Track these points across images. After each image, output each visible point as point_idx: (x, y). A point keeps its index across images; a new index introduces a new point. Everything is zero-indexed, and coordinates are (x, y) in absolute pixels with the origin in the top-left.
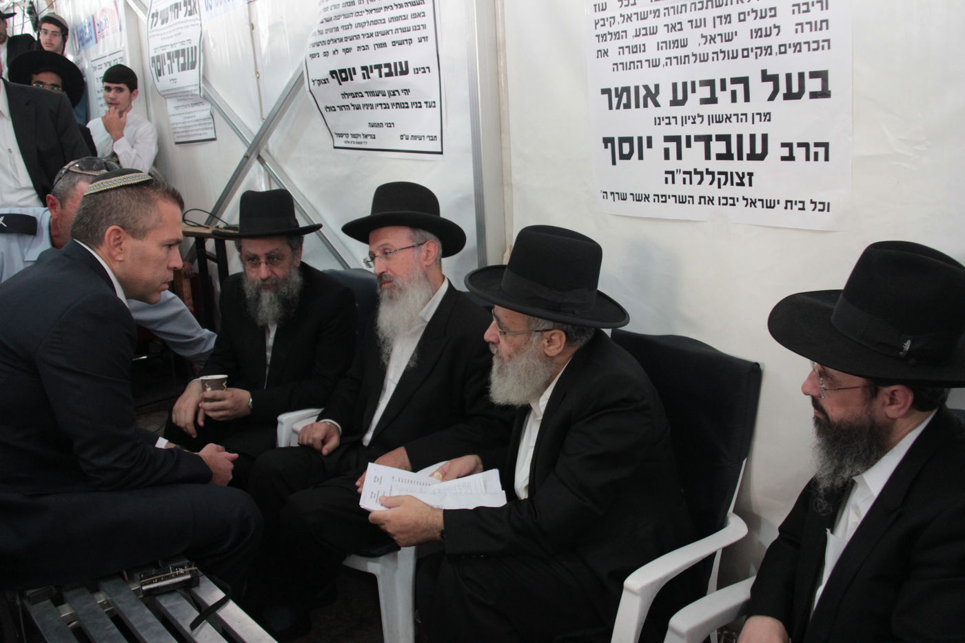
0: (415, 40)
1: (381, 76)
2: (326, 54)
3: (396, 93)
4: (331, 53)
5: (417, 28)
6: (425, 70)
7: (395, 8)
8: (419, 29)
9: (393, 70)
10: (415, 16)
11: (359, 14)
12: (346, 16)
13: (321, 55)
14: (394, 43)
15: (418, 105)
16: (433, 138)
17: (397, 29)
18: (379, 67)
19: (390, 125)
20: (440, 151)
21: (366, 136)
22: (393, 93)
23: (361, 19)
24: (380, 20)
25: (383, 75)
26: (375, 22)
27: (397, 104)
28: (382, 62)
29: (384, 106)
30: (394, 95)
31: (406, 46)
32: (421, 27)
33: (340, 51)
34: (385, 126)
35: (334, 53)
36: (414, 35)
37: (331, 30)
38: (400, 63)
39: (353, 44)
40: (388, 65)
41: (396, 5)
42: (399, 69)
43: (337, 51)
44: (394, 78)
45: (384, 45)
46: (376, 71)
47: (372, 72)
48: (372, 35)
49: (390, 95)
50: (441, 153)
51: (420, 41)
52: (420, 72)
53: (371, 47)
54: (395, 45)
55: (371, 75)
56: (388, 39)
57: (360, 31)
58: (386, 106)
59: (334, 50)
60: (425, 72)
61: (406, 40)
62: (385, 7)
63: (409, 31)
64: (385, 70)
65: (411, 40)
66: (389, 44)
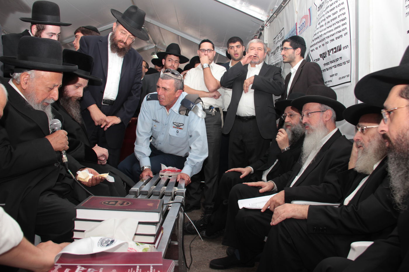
0: (343, 35)
1: (333, 53)
2: (317, 48)
3: (338, 60)
4: (318, 47)
5: (343, 30)
6: (346, 47)
7: (336, 23)
8: (344, 30)
9: (337, 50)
10: (343, 25)
11: (325, 29)
12: (321, 32)
13: (315, 49)
14: (336, 38)
15: (344, 63)
16: (348, 76)
17: (337, 32)
18: (332, 49)
19: (336, 74)
20: (350, 81)
21: (329, 82)
22: (337, 60)
23: (325, 31)
24: (331, 30)
25: (334, 52)
26: (330, 31)
27: (339, 64)
28: (333, 47)
29: (335, 67)
30: (337, 61)
31: (340, 38)
32: (345, 29)
33: (322, 46)
34: (335, 75)
35: (319, 47)
36: (342, 33)
37: (317, 38)
38: (339, 46)
39: (324, 42)
40: (335, 48)
41: (337, 22)
42: (338, 49)
43: (320, 46)
44: (337, 53)
45: (333, 40)
46: (332, 51)
47: (330, 52)
48: (329, 37)
49: (336, 61)
50: (350, 82)
51: (345, 35)
52: (345, 48)
53: (329, 42)
54: (337, 39)
55: (330, 53)
56: (334, 37)
57: (325, 36)
58: (335, 66)
59: (319, 46)
60: (346, 48)
61: (340, 36)
62: (333, 24)
63: (341, 32)
64: (334, 50)
65: (342, 35)
66: (335, 39)
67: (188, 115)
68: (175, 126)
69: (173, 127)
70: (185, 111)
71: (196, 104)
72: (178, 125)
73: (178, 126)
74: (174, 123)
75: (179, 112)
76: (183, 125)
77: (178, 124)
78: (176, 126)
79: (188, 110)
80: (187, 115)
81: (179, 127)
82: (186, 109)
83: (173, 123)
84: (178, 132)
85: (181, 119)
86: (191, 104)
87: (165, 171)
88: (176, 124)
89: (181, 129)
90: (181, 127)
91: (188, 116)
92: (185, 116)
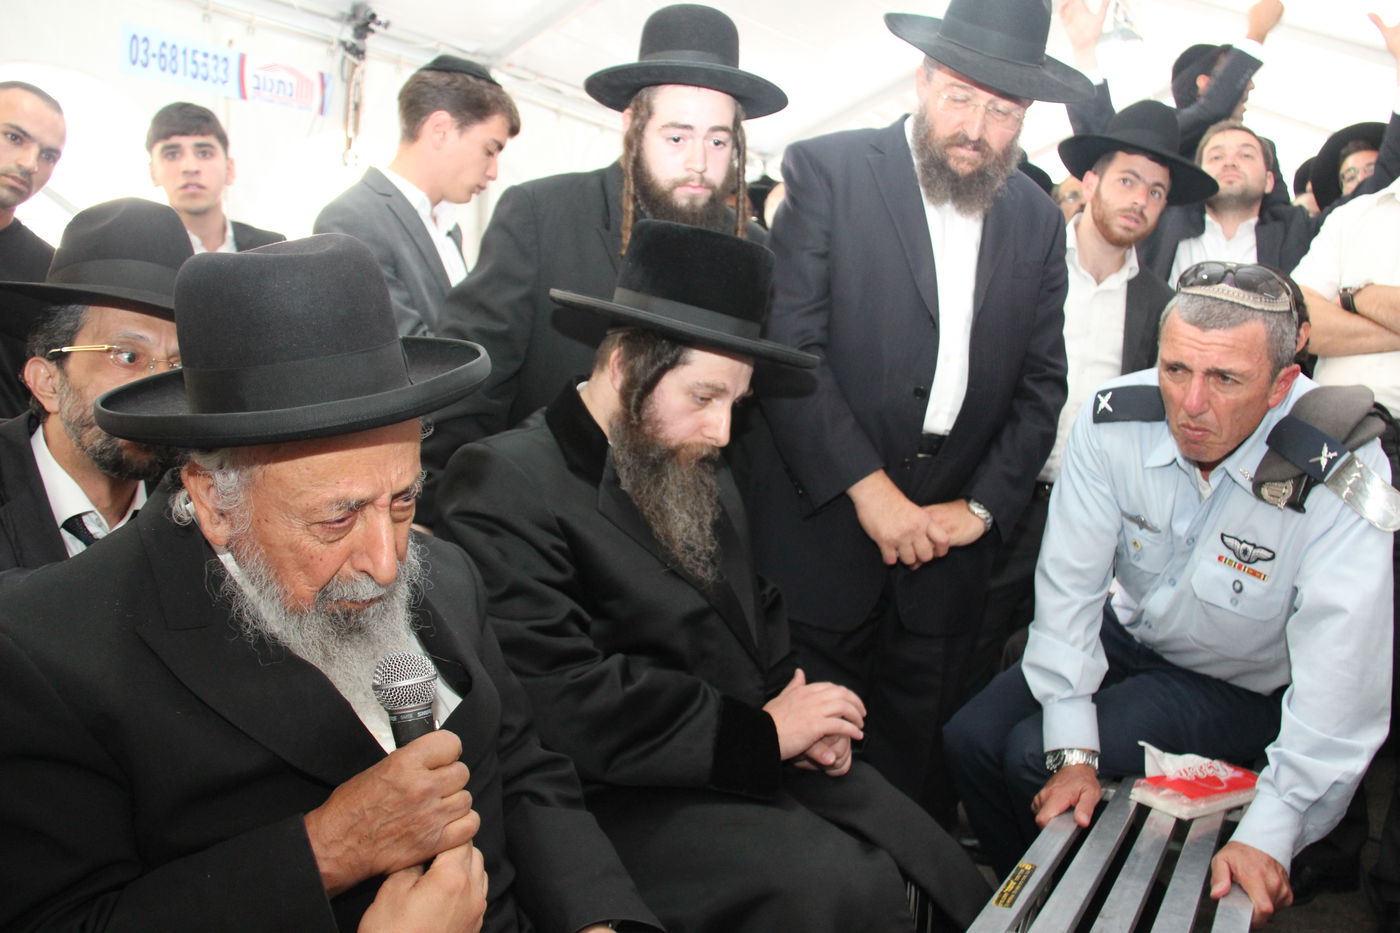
67: (1306, 505)
68: (1232, 556)
69: (1220, 558)
70: (1290, 484)
71: (1352, 450)
72: (1245, 552)
73: (1247, 557)
74: (1226, 539)
75: (1258, 485)
76: (1269, 555)
77: (1244, 545)
78: (1235, 559)
79: (1308, 480)
80: (1297, 504)
81: (1248, 562)
82: (1296, 472)
83: (1223, 535)
84: (1238, 586)
85: (1267, 523)
86: (1325, 449)
87: (1160, 782)
88: (1237, 543)
89: (1254, 573)
90: (1259, 566)
91: (1304, 511)
92: (1290, 512)
